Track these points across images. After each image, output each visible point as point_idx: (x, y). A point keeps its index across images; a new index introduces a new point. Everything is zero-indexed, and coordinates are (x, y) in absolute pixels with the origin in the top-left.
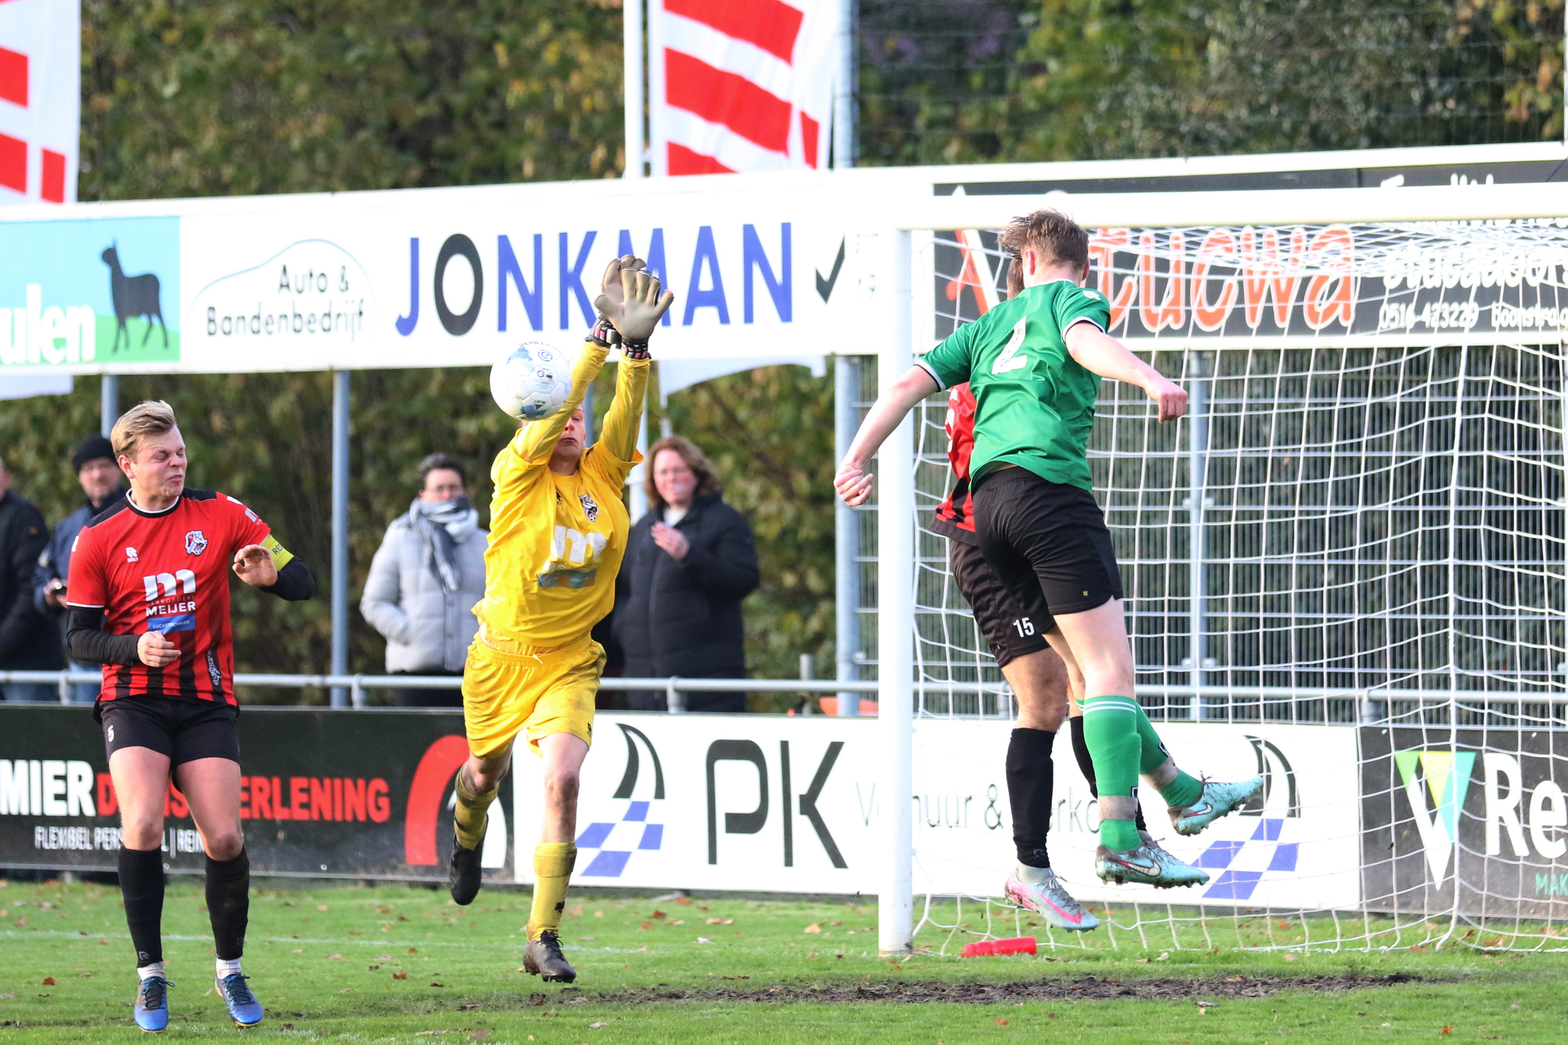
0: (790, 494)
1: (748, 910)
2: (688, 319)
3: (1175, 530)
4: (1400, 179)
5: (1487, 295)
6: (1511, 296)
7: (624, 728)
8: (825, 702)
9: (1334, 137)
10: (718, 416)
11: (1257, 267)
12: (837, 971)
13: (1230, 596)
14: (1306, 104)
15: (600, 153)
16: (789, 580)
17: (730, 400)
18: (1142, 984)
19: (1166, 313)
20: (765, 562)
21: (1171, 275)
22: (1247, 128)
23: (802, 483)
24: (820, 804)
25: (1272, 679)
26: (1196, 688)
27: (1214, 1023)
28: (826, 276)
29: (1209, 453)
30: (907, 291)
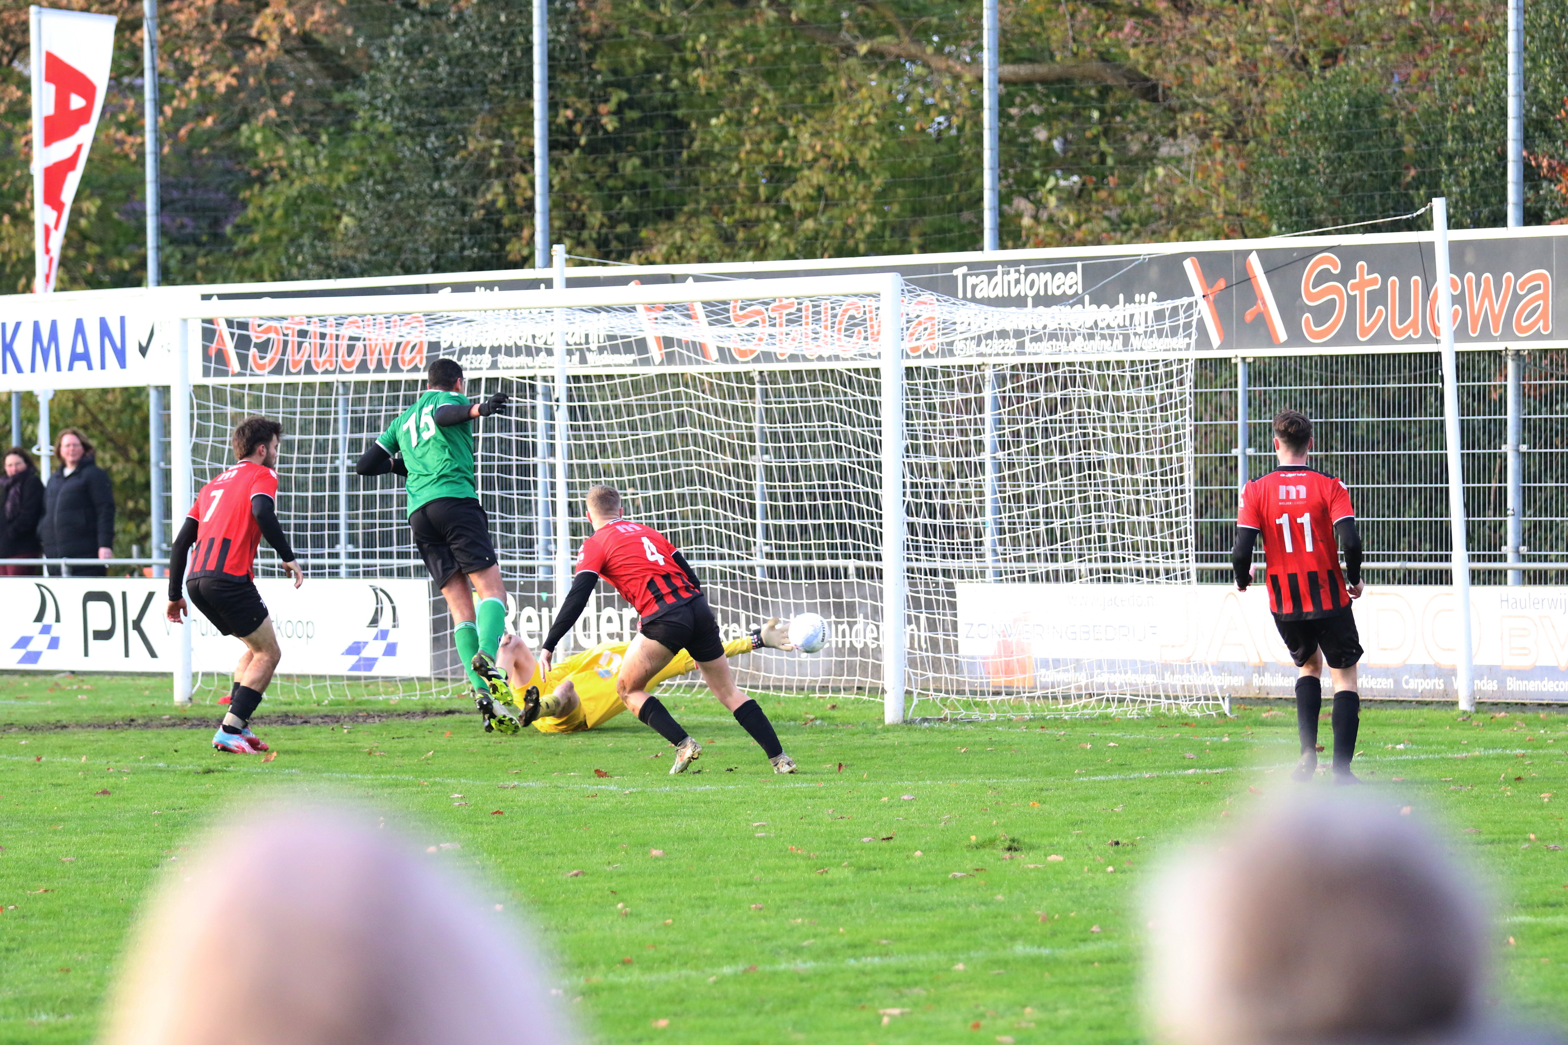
0: (128, 459)
1: (105, 681)
2: (71, 368)
3: (331, 477)
4: (449, 289)
5: (495, 351)
6: (508, 352)
7: (39, 585)
8: (146, 570)
10: (89, 419)
11: (372, 336)
12: (151, 713)
13: (361, 511)
14: (400, 249)
15: (23, 281)
16: (131, 505)
17: (95, 410)
18: (314, 717)
19: (325, 362)
20: (117, 497)
21: (327, 341)
22: (368, 262)
23: (134, 454)
24: (144, 624)
25: (384, 555)
26: (343, 560)
27: (352, 737)
28: (144, 344)
29: (348, 435)
30: (185, 351)
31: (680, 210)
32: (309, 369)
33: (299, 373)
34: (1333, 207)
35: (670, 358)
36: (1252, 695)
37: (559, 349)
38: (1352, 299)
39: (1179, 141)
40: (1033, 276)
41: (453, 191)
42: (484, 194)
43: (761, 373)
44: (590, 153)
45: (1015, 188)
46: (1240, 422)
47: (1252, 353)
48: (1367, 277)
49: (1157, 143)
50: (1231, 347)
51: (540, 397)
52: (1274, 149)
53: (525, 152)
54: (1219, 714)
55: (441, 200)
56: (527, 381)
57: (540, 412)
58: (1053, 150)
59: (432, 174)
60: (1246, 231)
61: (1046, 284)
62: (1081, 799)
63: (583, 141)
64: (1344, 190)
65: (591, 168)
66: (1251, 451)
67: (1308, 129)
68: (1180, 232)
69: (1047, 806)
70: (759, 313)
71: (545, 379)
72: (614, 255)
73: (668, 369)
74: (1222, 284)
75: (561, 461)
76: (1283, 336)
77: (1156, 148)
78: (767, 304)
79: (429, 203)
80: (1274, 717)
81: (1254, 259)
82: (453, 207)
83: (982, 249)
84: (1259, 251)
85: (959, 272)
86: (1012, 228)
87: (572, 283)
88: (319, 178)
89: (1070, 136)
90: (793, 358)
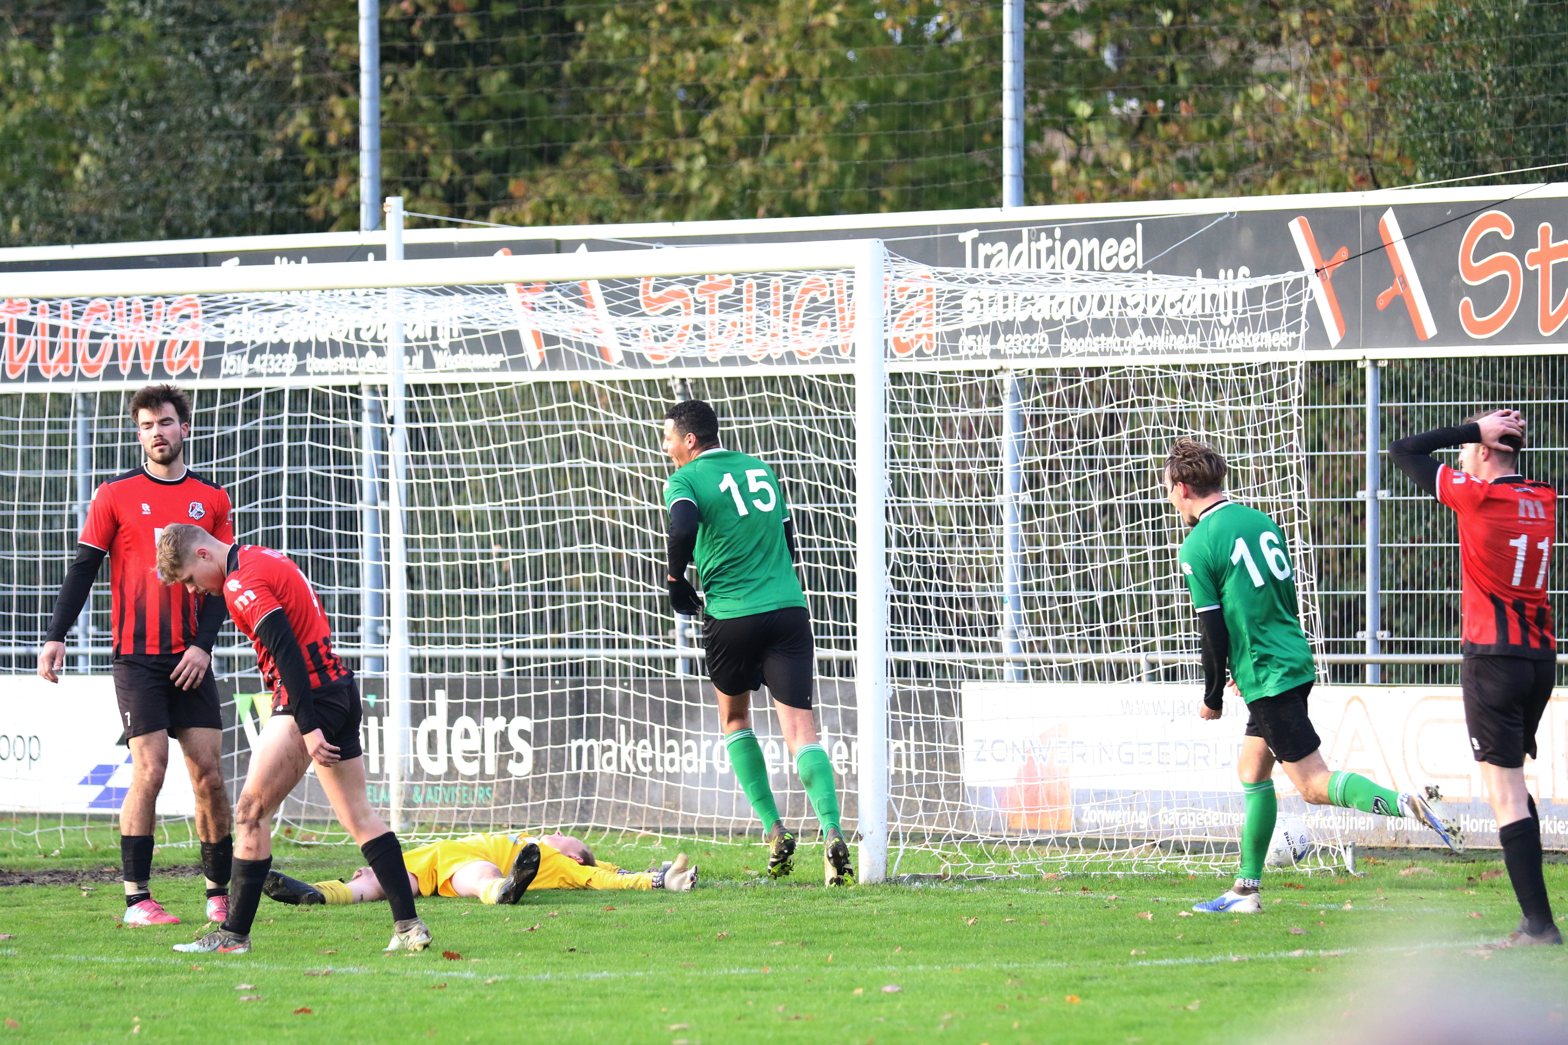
4: (236, 260)
5: (302, 349)
6: (321, 352)
9: (185, 230)
14: (165, 203)
18: (39, 874)
19: (57, 366)
21: (61, 339)
22: (118, 222)
27: (94, 902)
29: (93, 472)
31: (568, 148)
32: (34, 375)
33: (20, 379)
34: (1503, 146)
35: (553, 360)
36: (1387, 842)
37: (395, 347)
38: (1531, 277)
39: (1283, 50)
40: (1072, 243)
41: (241, 119)
42: (285, 124)
43: (683, 381)
44: (440, 67)
45: (1047, 117)
46: (1369, 452)
47: (1386, 353)
48: (1552, 245)
49: (1252, 52)
50: (1357, 346)
51: (366, 416)
52: (1419, 61)
53: (344, 64)
54: (1337, 870)
55: (224, 134)
56: (348, 394)
57: (367, 437)
58: (1102, 63)
59: (211, 93)
60: (1379, 177)
61: (1091, 255)
62: (1139, 992)
63: (429, 49)
64: (1520, 119)
65: (439, 88)
66: (1384, 495)
67: (1470, 31)
68: (1282, 182)
69: (1091, 1003)
70: (680, 295)
71: (373, 389)
72: (470, 213)
73: (551, 376)
74: (1344, 254)
75: (396, 508)
76: (1430, 329)
77: (1250, 60)
78: (693, 283)
79: (207, 137)
80: (1418, 875)
81: (1390, 220)
82: (240, 143)
83: (1000, 205)
84: (1397, 208)
85: (966, 238)
86: (1043, 174)
87: (413, 252)
88: (50, 99)
89: (1126, 42)
90: (728, 361)
